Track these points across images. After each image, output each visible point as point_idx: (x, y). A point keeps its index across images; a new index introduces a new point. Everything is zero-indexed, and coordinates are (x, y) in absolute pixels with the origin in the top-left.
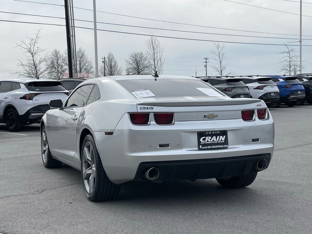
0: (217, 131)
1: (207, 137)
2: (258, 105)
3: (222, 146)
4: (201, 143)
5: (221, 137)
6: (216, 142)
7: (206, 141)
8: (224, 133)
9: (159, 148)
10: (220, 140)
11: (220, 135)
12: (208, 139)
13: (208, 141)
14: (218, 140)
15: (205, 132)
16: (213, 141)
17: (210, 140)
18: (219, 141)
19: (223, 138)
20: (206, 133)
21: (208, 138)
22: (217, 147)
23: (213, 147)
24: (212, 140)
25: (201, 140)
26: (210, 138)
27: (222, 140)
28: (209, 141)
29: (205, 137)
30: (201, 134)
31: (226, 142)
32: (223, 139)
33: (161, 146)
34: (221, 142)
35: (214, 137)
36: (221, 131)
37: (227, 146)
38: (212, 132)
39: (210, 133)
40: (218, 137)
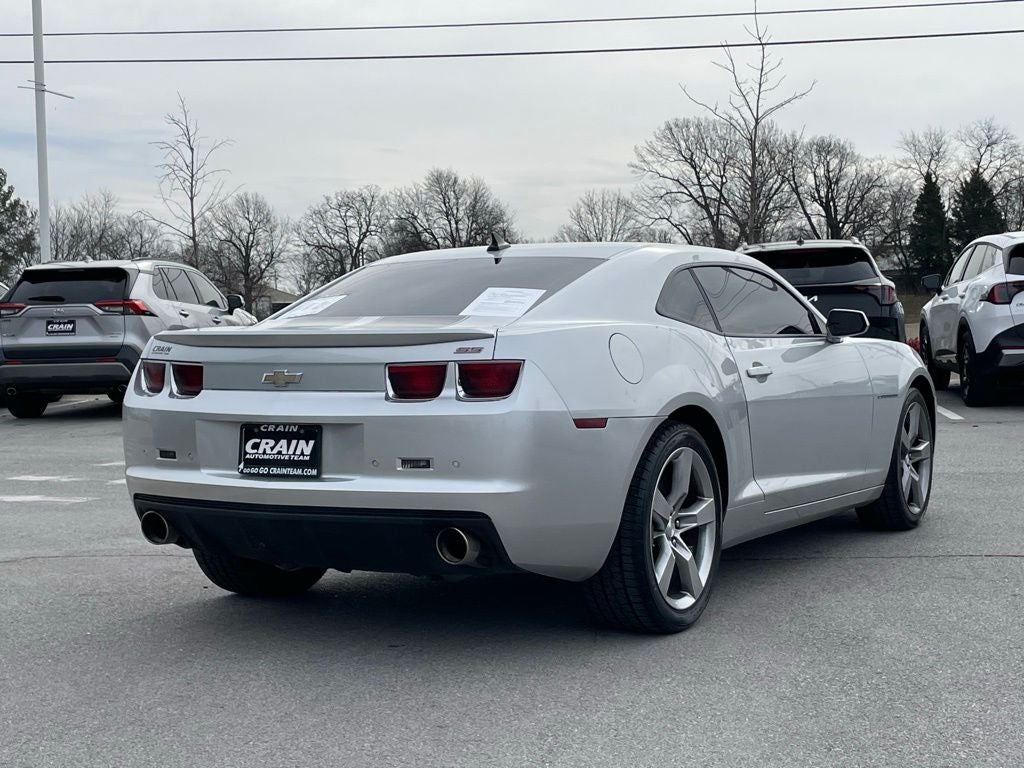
0: (290, 425)
1: (264, 441)
3: (299, 472)
4: (248, 456)
5: (302, 443)
6: (287, 458)
7: (261, 451)
8: (311, 431)
9: (159, 459)
10: (298, 452)
11: (298, 436)
12: (266, 445)
13: (264, 453)
14: (291, 452)
15: (258, 425)
16: (280, 453)
17: (272, 449)
18: (294, 454)
19: (306, 448)
20: (262, 429)
21: (267, 443)
22: (284, 471)
23: (275, 471)
24: (275, 451)
25: (248, 447)
26: (272, 442)
27: (302, 454)
28: (268, 451)
29: (258, 441)
30: (251, 429)
31: (315, 460)
32: (308, 451)
34: (301, 458)
35: (283, 442)
36: (301, 426)
37: (314, 472)
38: (277, 425)
39: (271, 428)
40: (294, 442)
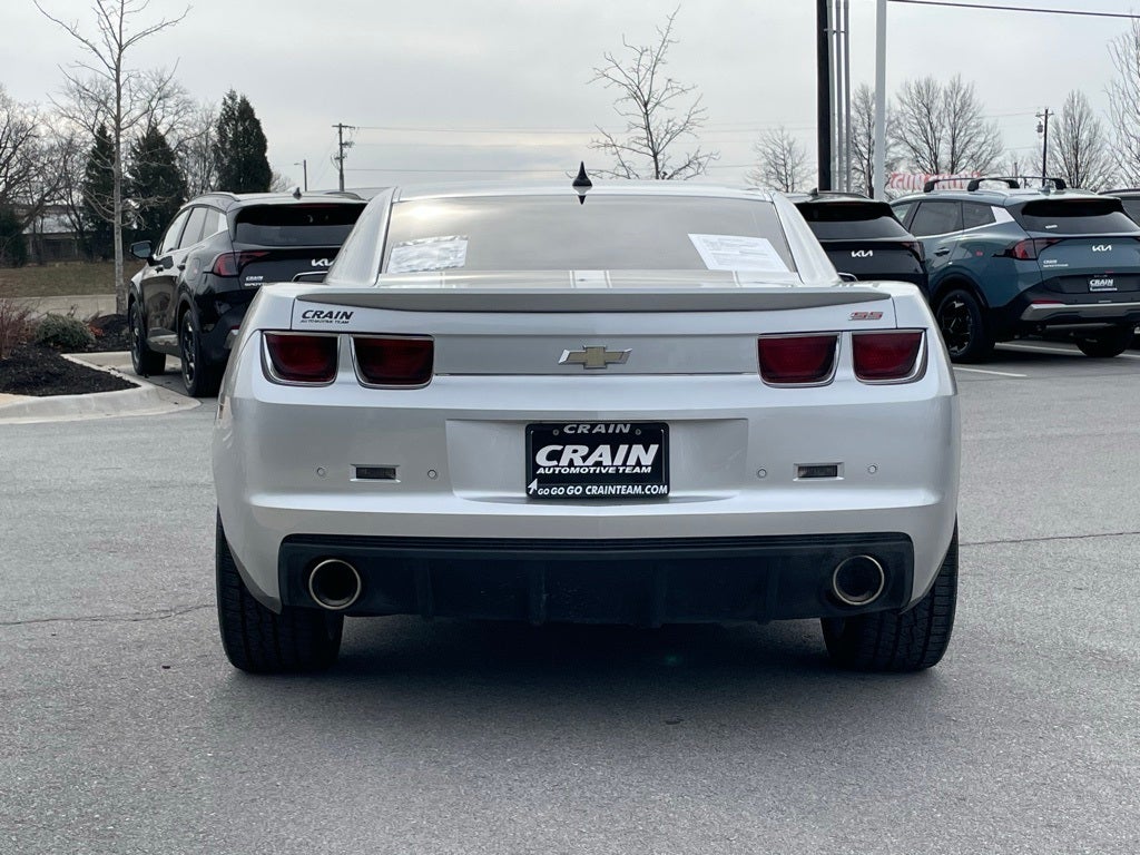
0: (616, 423)
1: (569, 448)
2: (857, 316)
3: (638, 490)
4: (541, 471)
5: (638, 449)
6: (611, 470)
7: (564, 461)
8: (652, 432)
9: (355, 480)
10: (632, 461)
11: (630, 440)
12: (574, 455)
13: (571, 464)
14: (619, 460)
15: (560, 426)
16: (598, 464)
17: (584, 458)
18: (624, 464)
19: (645, 456)
20: (566, 430)
21: (575, 451)
22: (611, 490)
23: (595, 490)
24: (590, 461)
25: (541, 457)
26: (584, 450)
27: (638, 463)
28: (578, 461)
29: (559, 448)
30: (542, 433)
31: (660, 472)
32: (648, 458)
33: (363, 473)
34: (637, 470)
35: (605, 449)
36: (635, 425)
37: (663, 489)
38: (594, 425)
39: (583, 429)
40: (623, 449)
